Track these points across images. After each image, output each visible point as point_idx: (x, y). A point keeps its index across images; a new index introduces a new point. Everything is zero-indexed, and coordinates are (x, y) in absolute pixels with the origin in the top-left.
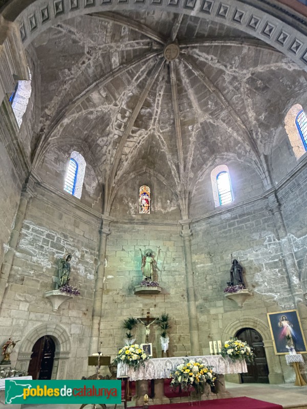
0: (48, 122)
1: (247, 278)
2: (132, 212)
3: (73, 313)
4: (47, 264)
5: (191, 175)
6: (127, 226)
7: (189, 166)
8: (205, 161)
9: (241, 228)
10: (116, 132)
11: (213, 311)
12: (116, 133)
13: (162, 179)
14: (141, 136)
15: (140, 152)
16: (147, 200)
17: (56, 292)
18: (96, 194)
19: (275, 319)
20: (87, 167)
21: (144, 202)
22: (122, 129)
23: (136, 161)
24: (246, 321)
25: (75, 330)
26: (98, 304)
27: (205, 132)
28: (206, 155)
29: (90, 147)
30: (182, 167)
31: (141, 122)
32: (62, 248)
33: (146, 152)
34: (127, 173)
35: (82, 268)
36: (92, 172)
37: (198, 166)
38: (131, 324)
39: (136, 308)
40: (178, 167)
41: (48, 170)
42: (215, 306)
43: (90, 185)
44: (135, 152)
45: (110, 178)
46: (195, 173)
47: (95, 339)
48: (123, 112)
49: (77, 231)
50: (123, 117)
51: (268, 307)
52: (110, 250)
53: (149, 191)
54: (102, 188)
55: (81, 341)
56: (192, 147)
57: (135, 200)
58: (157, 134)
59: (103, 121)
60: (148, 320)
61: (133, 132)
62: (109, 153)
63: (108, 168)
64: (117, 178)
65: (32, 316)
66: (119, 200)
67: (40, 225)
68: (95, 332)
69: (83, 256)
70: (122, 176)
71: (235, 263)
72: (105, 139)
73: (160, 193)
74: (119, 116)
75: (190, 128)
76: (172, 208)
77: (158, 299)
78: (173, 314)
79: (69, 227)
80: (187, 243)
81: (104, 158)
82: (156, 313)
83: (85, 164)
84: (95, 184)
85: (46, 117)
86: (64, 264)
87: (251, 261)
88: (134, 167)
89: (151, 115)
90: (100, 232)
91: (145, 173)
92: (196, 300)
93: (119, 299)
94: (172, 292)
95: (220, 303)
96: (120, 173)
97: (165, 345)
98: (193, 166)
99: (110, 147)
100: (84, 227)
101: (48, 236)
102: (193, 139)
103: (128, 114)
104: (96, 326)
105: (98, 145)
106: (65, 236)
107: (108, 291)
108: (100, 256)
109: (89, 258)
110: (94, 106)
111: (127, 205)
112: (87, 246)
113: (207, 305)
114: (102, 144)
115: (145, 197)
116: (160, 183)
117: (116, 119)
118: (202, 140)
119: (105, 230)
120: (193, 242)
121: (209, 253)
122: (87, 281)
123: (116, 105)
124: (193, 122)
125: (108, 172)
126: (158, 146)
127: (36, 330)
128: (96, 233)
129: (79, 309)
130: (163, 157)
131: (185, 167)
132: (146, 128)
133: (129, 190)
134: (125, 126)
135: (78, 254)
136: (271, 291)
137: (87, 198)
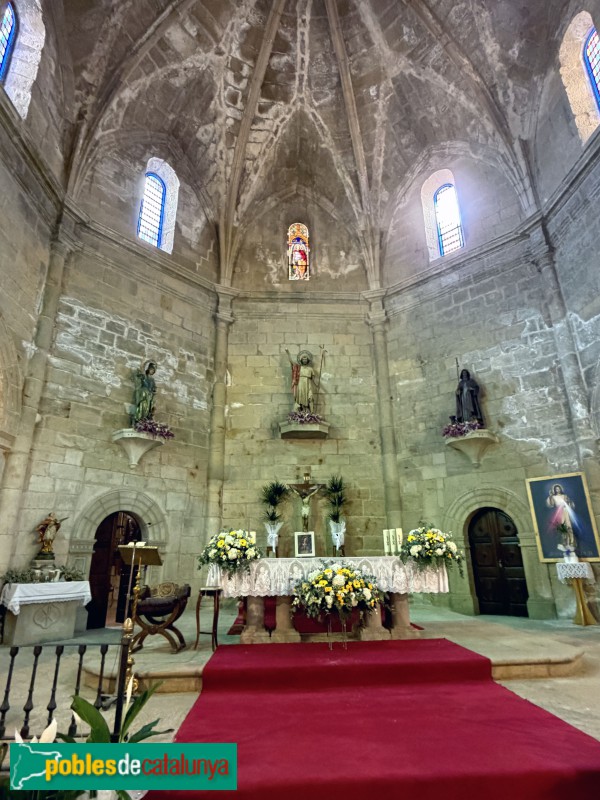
0: (91, 99)
2: (274, 278)
4: (113, 381)
5: (384, 195)
6: (264, 306)
7: (378, 175)
8: (408, 163)
10: (229, 112)
12: (228, 114)
13: (330, 207)
14: (277, 118)
15: (281, 153)
16: (302, 253)
18: (204, 242)
20: (182, 191)
21: (298, 256)
22: (239, 105)
23: (276, 173)
26: (215, 457)
27: (404, 99)
28: (409, 150)
29: (184, 147)
30: (363, 180)
31: (274, 87)
32: (140, 351)
33: (293, 152)
34: (261, 197)
35: (181, 388)
36: (194, 200)
37: (397, 175)
38: (275, 496)
40: (355, 179)
41: (101, 196)
43: (190, 225)
44: (271, 153)
45: (228, 209)
46: (391, 191)
47: (213, 521)
48: (236, 67)
49: (169, 317)
50: (238, 78)
51: (527, 466)
52: (235, 354)
53: (306, 234)
54: (213, 231)
56: (380, 135)
57: (278, 252)
58: (308, 110)
59: (201, 89)
61: (262, 109)
62: (222, 158)
63: (222, 188)
64: (242, 208)
66: (247, 253)
67: (94, 306)
68: (215, 509)
70: (252, 206)
71: (465, 376)
72: (210, 127)
73: (326, 237)
74: (230, 76)
75: (372, 91)
76: (351, 268)
77: (326, 449)
79: (152, 310)
80: (379, 337)
81: (212, 169)
82: (321, 475)
83: (178, 184)
84: (199, 224)
85: (86, 87)
86: (144, 380)
88: (274, 183)
89: (291, 68)
90: (215, 319)
91: (297, 195)
96: (246, 198)
98: (385, 177)
99: (222, 145)
100: (181, 309)
101: (111, 327)
102: (380, 116)
103: (245, 71)
104: (215, 497)
105: (199, 143)
107: (234, 432)
108: (217, 366)
109: (195, 370)
110: (178, 57)
111: (264, 263)
112: (189, 347)
114: (205, 139)
115: (300, 246)
116: (325, 216)
117: (225, 83)
118: (398, 118)
119: (224, 314)
121: (420, 358)
122: (195, 412)
123: (219, 53)
124: (378, 77)
125: (224, 198)
126: (315, 138)
128: (206, 321)
130: (326, 157)
131: (370, 178)
132: (286, 100)
133: (267, 232)
134: (245, 98)
135: (172, 361)
137: (186, 253)
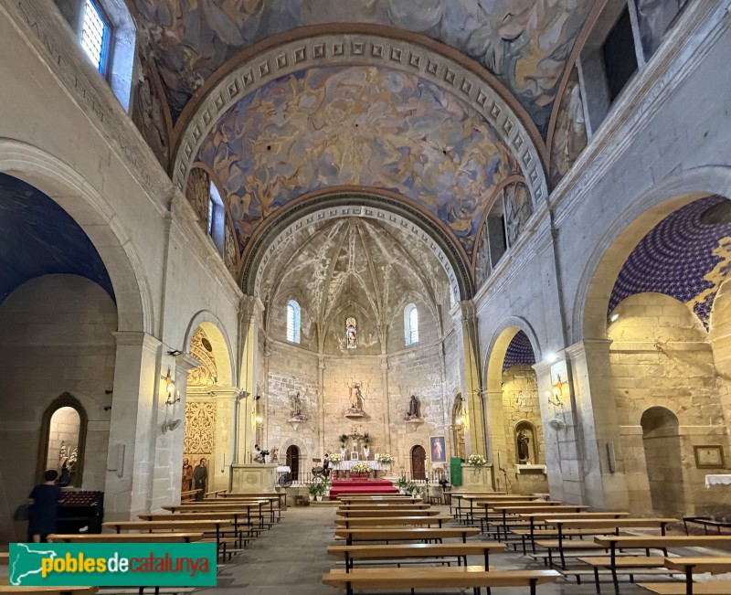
0: (270, 290)
1: (421, 410)
2: (341, 348)
3: (306, 431)
4: (286, 400)
5: (389, 310)
6: (337, 361)
7: (386, 301)
8: (400, 297)
9: (420, 368)
10: (321, 277)
11: (400, 432)
12: (321, 278)
13: (365, 312)
14: (341, 278)
15: (343, 288)
16: (353, 333)
17: (294, 419)
18: (311, 334)
19: (433, 440)
20: (301, 311)
21: (351, 334)
22: (325, 274)
23: (341, 297)
24: (418, 440)
25: (309, 442)
26: (321, 424)
27: (396, 271)
28: (400, 291)
29: (301, 291)
30: (379, 304)
31: (340, 267)
32: (293, 387)
33: (348, 288)
34: (335, 308)
35: (307, 399)
36: (306, 315)
37: (394, 302)
38: (344, 439)
39: (348, 428)
40: (376, 302)
41: (275, 327)
42: (401, 428)
43: (305, 327)
44: (339, 291)
45: (321, 318)
46: (392, 308)
47: (322, 448)
48: (324, 262)
49: (301, 371)
50: (324, 265)
51: (431, 432)
52: (327, 383)
54: (315, 327)
55: (313, 448)
56: (387, 285)
57: (343, 335)
58: (355, 274)
59: (309, 270)
60: (355, 437)
61: (335, 275)
62: (317, 295)
63: (318, 307)
64: (326, 316)
65: (283, 434)
66: (329, 336)
67: (278, 373)
68: (321, 443)
69: (307, 390)
70: (331, 313)
71: (413, 397)
72: (312, 283)
73: (363, 327)
74: (321, 266)
75: (383, 268)
76: (374, 342)
77: (363, 422)
78: (372, 433)
79: (295, 370)
80: (385, 376)
81: (313, 300)
82: (361, 432)
83: (299, 309)
84: (309, 326)
85: (268, 286)
86: (296, 399)
87: (424, 397)
88: (340, 302)
89: (347, 260)
90: (318, 368)
91: (350, 306)
92: (389, 422)
93: (336, 421)
94: (373, 416)
95: (404, 426)
96: (328, 311)
97: (366, 453)
98: (389, 301)
99: (317, 290)
100: (305, 367)
101: (283, 380)
102: (387, 277)
103: (328, 262)
104: (321, 439)
105: (307, 289)
106: (294, 378)
107: (328, 414)
108: (320, 388)
109: (312, 391)
110: (300, 263)
111: (337, 340)
112: (309, 382)
113: (396, 427)
114: (310, 288)
115: (352, 330)
116: (363, 316)
117: (319, 268)
118: (394, 278)
119: (321, 366)
120: (389, 374)
121: (399, 386)
122: (312, 408)
123: (317, 258)
124: (385, 263)
125: (319, 312)
126: (358, 283)
127: (287, 442)
128: (315, 369)
129: (309, 428)
130: (363, 292)
131: (382, 302)
132: (345, 271)
133: (338, 325)
134: (327, 272)
135: (304, 389)
136: (433, 421)
137: (305, 341)
